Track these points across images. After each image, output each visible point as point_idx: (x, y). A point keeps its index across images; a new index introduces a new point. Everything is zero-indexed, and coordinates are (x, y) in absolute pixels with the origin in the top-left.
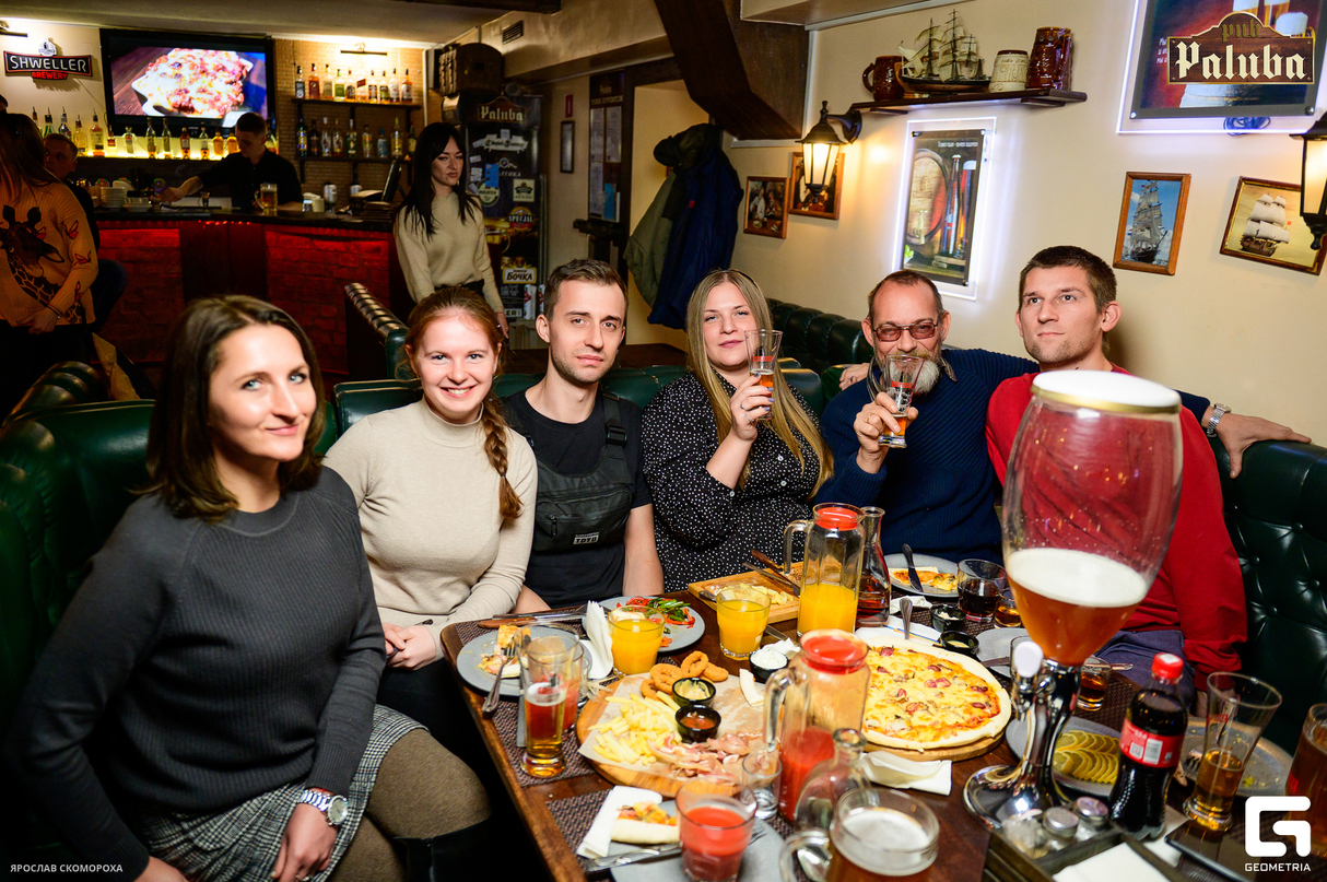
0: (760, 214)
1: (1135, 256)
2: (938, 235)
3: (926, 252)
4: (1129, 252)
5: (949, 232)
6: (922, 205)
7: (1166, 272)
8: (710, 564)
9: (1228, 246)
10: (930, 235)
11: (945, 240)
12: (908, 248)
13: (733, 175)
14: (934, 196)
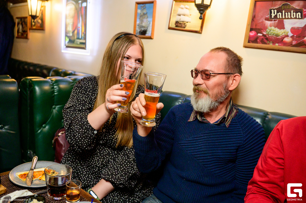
0: (21, 31)
1: (140, 33)
2: (76, 32)
3: (72, 39)
4: (138, 32)
5: (79, 30)
6: (70, 21)
7: (150, 38)
9: (170, 26)
10: (73, 32)
11: (78, 33)
12: (67, 38)
14: (74, 18)
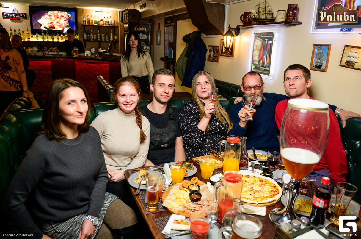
0: (212, 56)
1: (316, 67)
2: (261, 61)
3: (258, 66)
5: (264, 60)
6: (257, 53)
7: (324, 71)
8: (198, 152)
9: (342, 64)
11: (263, 63)
12: (253, 65)
13: (204, 45)
14: (260, 51)
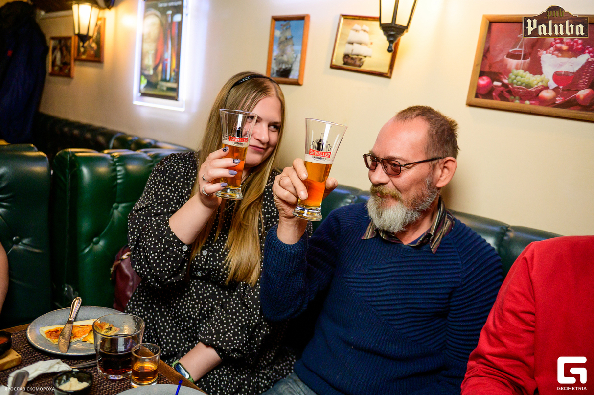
0: (58, 62)
1: (279, 74)
2: (160, 67)
3: (153, 80)
4: (275, 71)
5: (166, 65)
6: (150, 48)
7: (297, 83)
9: (334, 63)
10: (156, 68)
11: (164, 71)
12: (143, 78)
14: (157, 40)
